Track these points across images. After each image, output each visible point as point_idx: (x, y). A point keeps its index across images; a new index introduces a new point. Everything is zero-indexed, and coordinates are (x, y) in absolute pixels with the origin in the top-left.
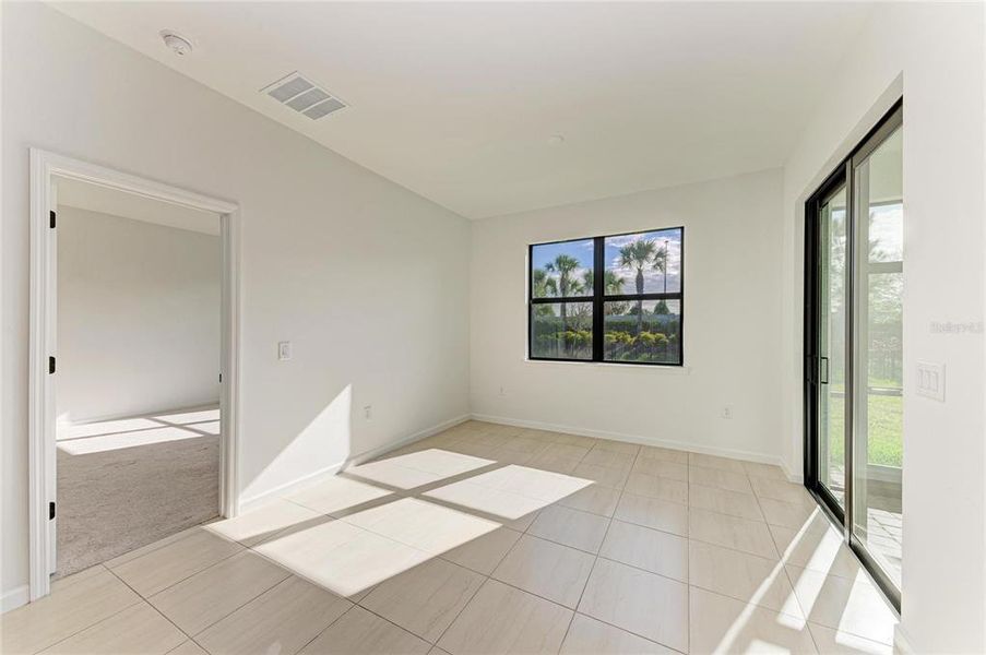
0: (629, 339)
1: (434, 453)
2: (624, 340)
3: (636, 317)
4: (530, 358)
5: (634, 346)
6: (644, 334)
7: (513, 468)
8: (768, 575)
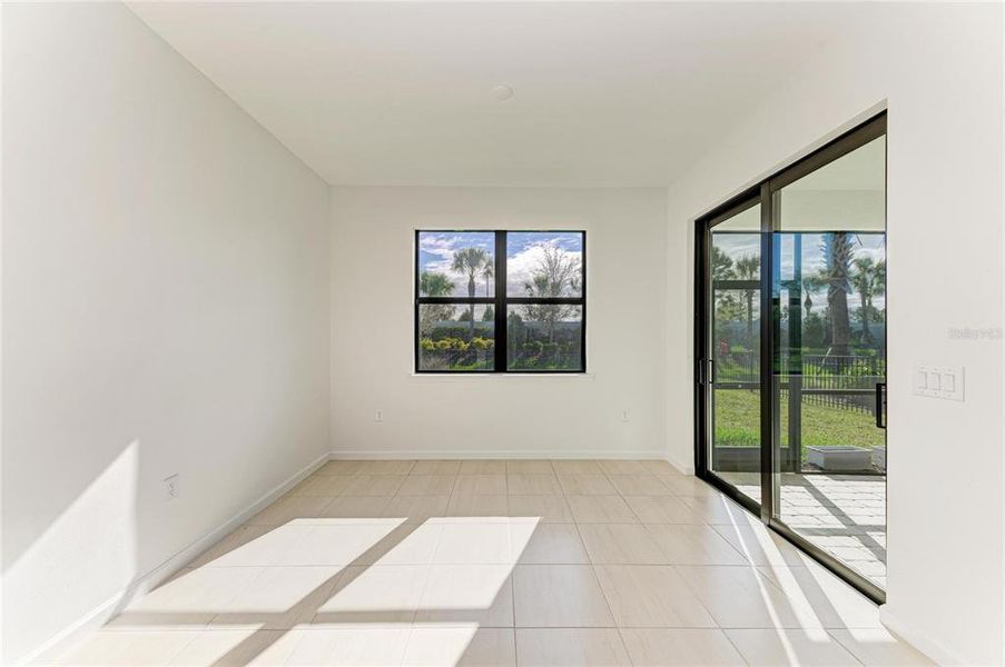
0: (463, 345)
1: (299, 527)
2: (458, 346)
3: (468, 323)
4: (417, 371)
5: (469, 352)
6: (477, 340)
7: (433, 524)
8: (759, 587)
